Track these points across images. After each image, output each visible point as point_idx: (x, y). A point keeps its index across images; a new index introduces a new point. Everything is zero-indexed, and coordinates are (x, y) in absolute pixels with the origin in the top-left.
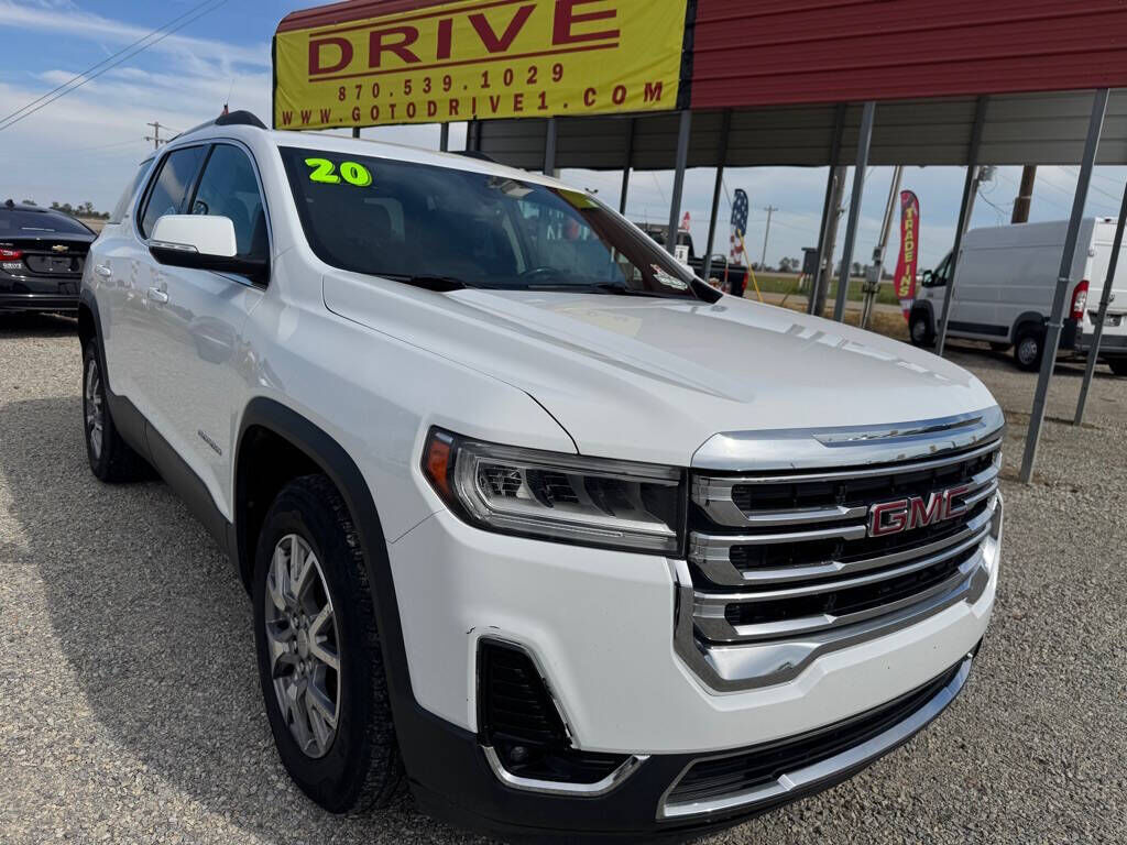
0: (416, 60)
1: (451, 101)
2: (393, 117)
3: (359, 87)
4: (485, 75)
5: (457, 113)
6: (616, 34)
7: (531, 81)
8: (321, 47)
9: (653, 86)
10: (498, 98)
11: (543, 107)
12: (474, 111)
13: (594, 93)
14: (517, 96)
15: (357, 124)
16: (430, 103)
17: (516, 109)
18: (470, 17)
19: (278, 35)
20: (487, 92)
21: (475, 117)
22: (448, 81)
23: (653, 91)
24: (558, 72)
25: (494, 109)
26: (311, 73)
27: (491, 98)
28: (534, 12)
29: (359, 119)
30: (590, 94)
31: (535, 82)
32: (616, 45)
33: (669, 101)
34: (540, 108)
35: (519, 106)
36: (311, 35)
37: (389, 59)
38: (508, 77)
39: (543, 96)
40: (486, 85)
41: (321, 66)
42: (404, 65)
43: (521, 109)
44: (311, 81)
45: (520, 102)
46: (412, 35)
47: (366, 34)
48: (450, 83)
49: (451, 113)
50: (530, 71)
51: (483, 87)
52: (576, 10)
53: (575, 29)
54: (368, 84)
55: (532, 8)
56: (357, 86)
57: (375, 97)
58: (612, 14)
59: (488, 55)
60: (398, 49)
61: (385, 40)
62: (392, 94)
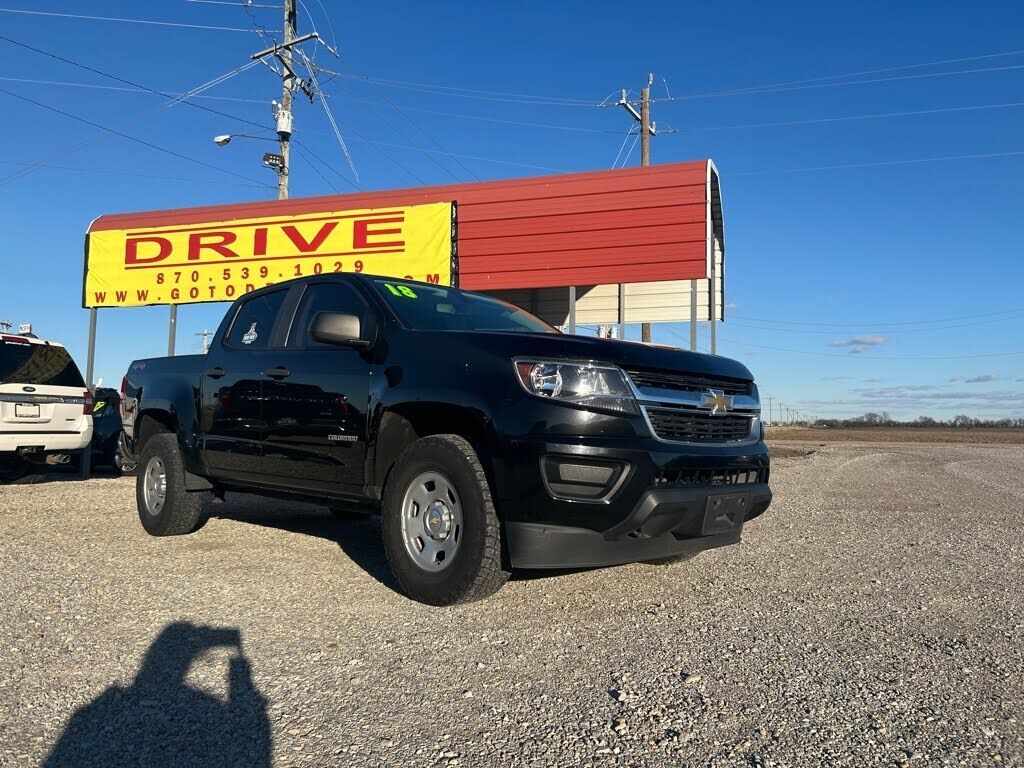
0: (234, 255)
2: (212, 296)
3: (178, 274)
4: (298, 267)
6: (402, 243)
7: (337, 271)
8: (139, 245)
9: (433, 277)
15: (176, 301)
16: (249, 286)
18: (282, 228)
19: (92, 233)
22: (264, 271)
23: (432, 279)
24: (359, 266)
26: (127, 262)
28: (337, 227)
29: (178, 297)
31: (340, 272)
32: (402, 250)
36: (128, 235)
37: (206, 254)
38: (318, 269)
40: (299, 274)
41: (139, 256)
42: (223, 258)
44: (126, 268)
46: (231, 238)
47: (186, 237)
48: (266, 272)
50: (335, 264)
51: (296, 275)
52: (370, 227)
53: (371, 239)
54: (187, 271)
55: (335, 224)
56: (176, 273)
57: (194, 281)
58: (398, 231)
59: (300, 254)
60: (216, 247)
61: (204, 241)
62: (211, 279)
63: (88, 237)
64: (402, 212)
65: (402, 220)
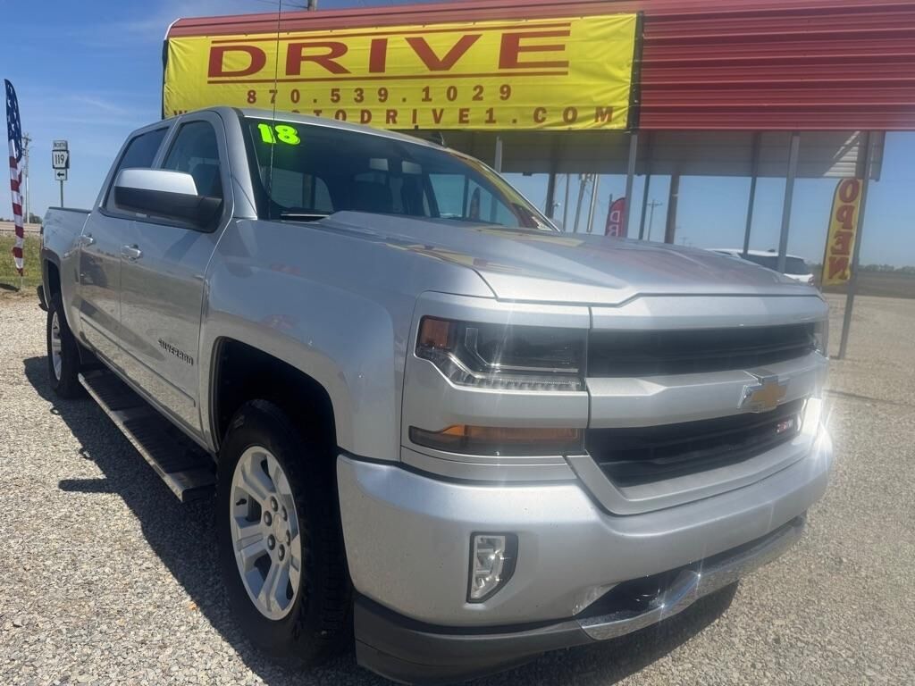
0: (346, 71)
1: (388, 111)
3: (274, 92)
4: (427, 90)
5: (394, 122)
6: (565, 64)
7: (477, 98)
8: (225, 53)
9: (604, 110)
10: (442, 111)
11: (491, 121)
12: (414, 121)
13: (544, 112)
14: (462, 111)
16: (363, 112)
17: (461, 121)
18: (408, 39)
19: (171, 39)
20: (430, 106)
21: (417, 127)
22: (383, 95)
23: (604, 112)
24: (506, 92)
25: (437, 120)
26: (210, 75)
27: (434, 111)
28: (479, 40)
30: (540, 113)
31: (481, 99)
32: (566, 73)
33: (620, 123)
34: (487, 122)
35: (465, 119)
36: (213, 42)
37: (309, 69)
38: (452, 94)
39: (490, 111)
40: (427, 99)
41: (224, 69)
42: (330, 75)
43: (467, 122)
44: (209, 82)
45: (467, 116)
46: (340, 49)
47: (284, 45)
48: (386, 94)
49: (388, 122)
50: (475, 89)
51: (423, 100)
53: (523, 57)
54: (285, 90)
55: (477, 37)
56: (271, 91)
57: (296, 102)
58: (561, 48)
59: (429, 72)
60: (321, 60)
61: (306, 52)
62: (315, 101)
63: (166, 43)
64: (569, 25)
65: (567, 33)
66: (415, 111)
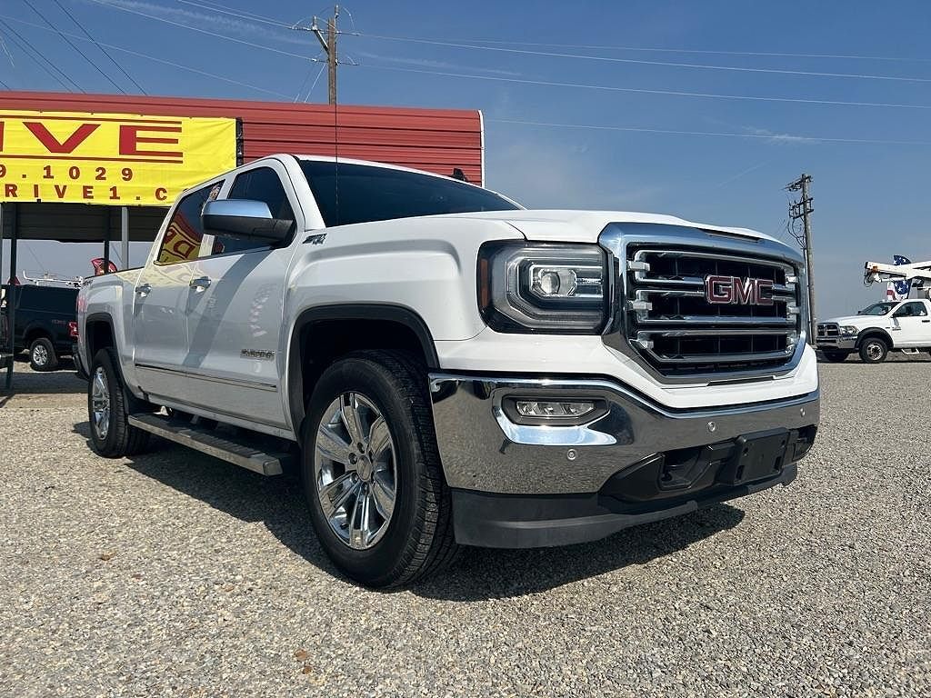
1: (7, 186)
4: (48, 168)
5: (15, 195)
6: (180, 154)
7: (99, 178)
10: (65, 187)
11: (115, 197)
12: (36, 195)
13: (165, 191)
14: (85, 188)
17: (85, 197)
18: (25, 123)
20: (52, 182)
21: (39, 200)
24: (127, 174)
25: (61, 195)
27: (57, 187)
28: (97, 130)
30: (161, 192)
31: (104, 179)
32: (181, 162)
34: (112, 198)
35: (89, 195)
38: (74, 173)
39: (114, 189)
40: (48, 176)
43: (91, 197)
45: (91, 192)
49: (7, 195)
50: (97, 170)
51: (45, 177)
52: (140, 134)
53: (140, 146)
55: (95, 127)
58: (175, 141)
59: (49, 154)
64: (180, 123)
65: (179, 130)
66: (36, 187)
